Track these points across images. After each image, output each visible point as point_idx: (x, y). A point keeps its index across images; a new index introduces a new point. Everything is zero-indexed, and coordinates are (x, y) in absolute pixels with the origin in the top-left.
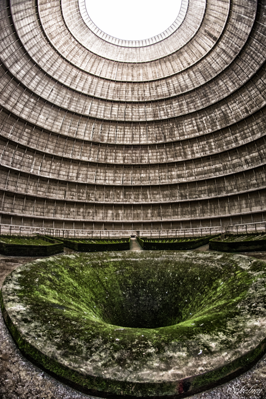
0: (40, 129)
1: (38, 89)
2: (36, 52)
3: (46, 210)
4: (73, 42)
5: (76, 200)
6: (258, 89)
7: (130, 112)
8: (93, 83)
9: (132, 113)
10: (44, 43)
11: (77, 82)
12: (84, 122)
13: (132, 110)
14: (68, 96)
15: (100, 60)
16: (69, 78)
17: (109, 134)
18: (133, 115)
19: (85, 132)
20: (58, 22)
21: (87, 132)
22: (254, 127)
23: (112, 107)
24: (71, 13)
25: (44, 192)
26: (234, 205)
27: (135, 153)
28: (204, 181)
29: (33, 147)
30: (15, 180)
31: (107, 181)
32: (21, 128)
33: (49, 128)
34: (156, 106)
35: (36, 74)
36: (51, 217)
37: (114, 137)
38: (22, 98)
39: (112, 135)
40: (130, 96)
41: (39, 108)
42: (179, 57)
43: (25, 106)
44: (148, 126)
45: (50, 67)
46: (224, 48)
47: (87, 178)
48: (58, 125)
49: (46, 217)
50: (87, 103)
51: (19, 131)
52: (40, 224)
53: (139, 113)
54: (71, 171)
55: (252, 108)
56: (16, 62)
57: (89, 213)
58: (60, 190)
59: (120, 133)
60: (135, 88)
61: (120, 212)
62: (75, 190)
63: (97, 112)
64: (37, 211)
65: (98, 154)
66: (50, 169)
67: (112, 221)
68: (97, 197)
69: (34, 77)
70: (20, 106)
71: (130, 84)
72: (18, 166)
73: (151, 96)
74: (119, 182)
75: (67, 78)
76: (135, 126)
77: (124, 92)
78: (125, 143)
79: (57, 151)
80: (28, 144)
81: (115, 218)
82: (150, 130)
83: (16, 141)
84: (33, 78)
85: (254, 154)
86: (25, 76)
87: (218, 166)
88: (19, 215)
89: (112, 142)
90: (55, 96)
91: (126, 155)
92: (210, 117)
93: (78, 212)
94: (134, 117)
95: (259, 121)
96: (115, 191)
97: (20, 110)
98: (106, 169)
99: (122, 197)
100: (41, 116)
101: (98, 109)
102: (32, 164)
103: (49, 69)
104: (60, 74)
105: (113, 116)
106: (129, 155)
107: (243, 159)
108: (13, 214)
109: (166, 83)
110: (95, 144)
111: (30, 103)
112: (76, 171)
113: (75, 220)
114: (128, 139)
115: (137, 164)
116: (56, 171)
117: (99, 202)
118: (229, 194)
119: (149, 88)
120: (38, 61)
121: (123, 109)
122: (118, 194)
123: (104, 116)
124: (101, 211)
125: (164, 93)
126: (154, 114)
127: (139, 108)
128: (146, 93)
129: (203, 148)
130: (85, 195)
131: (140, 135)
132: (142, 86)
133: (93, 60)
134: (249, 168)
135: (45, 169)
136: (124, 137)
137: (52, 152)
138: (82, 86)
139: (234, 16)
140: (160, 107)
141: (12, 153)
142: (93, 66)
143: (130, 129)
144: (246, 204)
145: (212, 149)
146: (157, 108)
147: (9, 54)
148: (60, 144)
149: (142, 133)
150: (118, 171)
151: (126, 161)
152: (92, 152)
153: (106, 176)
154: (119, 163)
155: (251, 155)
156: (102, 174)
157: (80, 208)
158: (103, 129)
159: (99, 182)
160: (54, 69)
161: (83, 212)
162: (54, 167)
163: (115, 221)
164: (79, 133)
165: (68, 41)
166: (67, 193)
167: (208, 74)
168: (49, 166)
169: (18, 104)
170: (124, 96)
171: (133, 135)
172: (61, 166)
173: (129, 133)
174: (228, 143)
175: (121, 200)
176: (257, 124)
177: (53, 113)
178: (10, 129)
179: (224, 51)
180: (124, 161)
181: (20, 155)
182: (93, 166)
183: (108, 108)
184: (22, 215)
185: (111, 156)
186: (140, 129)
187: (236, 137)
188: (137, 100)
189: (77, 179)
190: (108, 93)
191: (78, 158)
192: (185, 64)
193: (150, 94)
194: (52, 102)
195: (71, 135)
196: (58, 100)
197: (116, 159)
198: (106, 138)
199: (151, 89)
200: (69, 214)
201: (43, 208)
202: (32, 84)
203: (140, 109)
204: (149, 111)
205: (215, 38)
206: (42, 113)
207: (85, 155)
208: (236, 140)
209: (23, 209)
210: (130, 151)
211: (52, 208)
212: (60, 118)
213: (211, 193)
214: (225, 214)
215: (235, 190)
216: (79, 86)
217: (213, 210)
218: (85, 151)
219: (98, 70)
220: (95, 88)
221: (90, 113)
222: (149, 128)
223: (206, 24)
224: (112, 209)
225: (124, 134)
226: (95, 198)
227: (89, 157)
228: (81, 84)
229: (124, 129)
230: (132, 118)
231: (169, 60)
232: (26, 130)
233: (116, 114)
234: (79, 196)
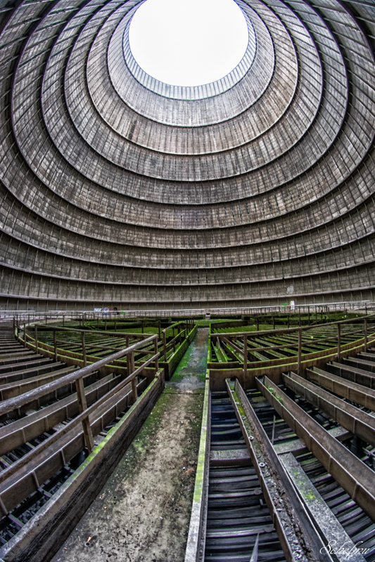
6: (109, 202)
22: (84, 223)
26: (34, 287)
28: (19, 241)
42: (107, 92)
46: (125, 151)
55: (95, 209)
85: (71, 245)
87: (38, 233)
92: (64, 177)
95: (91, 223)
107: (60, 242)
118: (35, 272)
129: (38, 200)
134: (61, 254)
139: (154, 156)
144: (46, 288)
145: (43, 209)
155: (68, 243)
167: (97, 142)
174: (58, 217)
176: (88, 223)
179: (122, 152)
187: (67, 218)
192: (101, 106)
205: (131, 136)
208: (65, 221)
213: (18, 261)
214: (23, 295)
215: (41, 270)
217: (13, 286)
223: (142, 121)
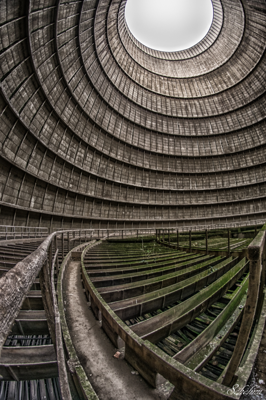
0: (186, 157)
1: (169, 130)
2: (150, 105)
3: (206, 213)
4: (164, 80)
5: (226, 202)
7: (241, 118)
8: (202, 105)
9: (244, 119)
10: (150, 95)
11: (190, 110)
12: (212, 140)
13: (243, 116)
14: (191, 125)
15: (192, 81)
16: (183, 110)
17: (234, 144)
18: (245, 120)
19: (217, 148)
20: (144, 74)
21: (218, 147)
23: (226, 119)
24: (143, 59)
25: (202, 200)
27: (260, 154)
29: (187, 172)
30: (182, 197)
31: (245, 182)
32: (174, 161)
33: (192, 155)
34: (259, 104)
35: (162, 120)
36: (210, 217)
37: (239, 145)
38: (164, 141)
39: (237, 144)
40: (234, 103)
41: (178, 143)
42: (248, 44)
43: (168, 146)
44: (261, 126)
45: (165, 109)
47: (230, 183)
48: (196, 150)
49: (207, 218)
50: (206, 124)
51: (174, 164)
52: (203, 223)
53: (249, 116)
54: (217, 181)
56: (146, 120)
57: (236, 209)
58: (213, 196)
59: (242, 140)
60: (234, 93)
61: (259, 205)
62: (223, 194)
63: (218, 128)
64: (200, 215)
65: (233, 163)
66: (203, 183)
67: (253, 213)
68: (240, 196)
69: (162, 122)
70: (166, 147)
71: (228, 91)
72: (181, 187)
73: (250, 96)
74: (254, 181)
75: (181, 110)
76: (251, 130)
77: (228, 101)
78: (249, 147)
79: (204, 170)
80: (183, 171)
81: (256, 210)
82: (264, 129)
83: (175, 171)
84: (162, 124)
86: (157, 125)
88: (188, 219)
89: (239, 150)
90: (183, 129)
91: (253, 157)
93: (228, 210)
94: (246, 121)
96: (253, 189)
97: (167, 150)
98: (242, 173)
99: (258, 192)
100: (182, 148)
101: (217, 126)
102: (190, 183)
103: (166, 111)
104: (175, 111)
105: (231, 127)
106: (255, 157)
108: (185, 219)
109: (256, 77)
110: (227, 155)
111: (171, 142)
112: (221, 180)
113: (227, 216)
114: (251, 143)
115: (264, 162)
116: (207, 184)
117: (242, 200)
119: (245, 88)
120: (157, 110)
121: (235, 118)
122: (255, 190)
123: (224, 130)
124: (245, 207)
125: (259, 88)
126: (261, 113)
127: (247, 112)
128: (245, 95)
130: (231, 196)
131: (258, 136)
132: (238, 89)
133: (187, 85)
135: (199, 185)
136: (246, 143)
137: (200, 171)
138: (195, 112)
140: (263, 104)
141: (174, 180)
142: (190, 90)
143: (248, 134)
146: (261, 105)
147: (139, 118)
148: (204, 164)
149: (259, 135)
150: (251, 172)
151: (255, 162)
152: (228, 163)
153: (243, 179)
154: (250, 166)
156: (240, 178)
157: (229, 207)
158: (228, 141)
159: (239, 185)
160: (169, 109)
161: (232, 209)
162: (205, 182)
163: (256, 212)
164: (213, 150)
165: (160, 82)
166: (218, 198)
168: (201, 182)
169: (164, 146)
170: (230, 105)
171: (252, 138)
172: (209, 180)
173: (249, 138)
175: (258, 195)
177: (189, 143)
178: (167, 165)
180: (253, 163)
181: (180, 180)
182: (232, 173)
183: (224, 121)
184: (190, 219)
185: (242, 161)
186: (256, 131)
188: (241, 105)
189: (223, 186)
190: (216, 108)
191: (219, 170)
192: (259, 49)
193: (249, 94)
194: (184, 135)
195: (208, 154)
196: (186, 131)
197: (246, 163)
198: (234, 148)
199: (247, 88)
200: (222, 213)
201: (204, 212)
202: (164, 129)
203: (249, 112)
204: (256, 112)
206: (182, 146)
207: (224, 166)
209: (191, 215)
210: (255, 153)
211: (209, 210)
212: (195, 144)
216: (194, 113)
218: (222, 163)
219: (197, 92)
220: (205, 109)
221: (213, 132)
222: (262, 128)
224: (253, 204)
225: (246, 140)
226: (239, 197)
227: (227, 167)
228: (194, 110)
229: (244, 135)
230: (246, 124)
231: (243, 51)
232: (178, 162)
233: (232, 124)
234: (227, 198)
